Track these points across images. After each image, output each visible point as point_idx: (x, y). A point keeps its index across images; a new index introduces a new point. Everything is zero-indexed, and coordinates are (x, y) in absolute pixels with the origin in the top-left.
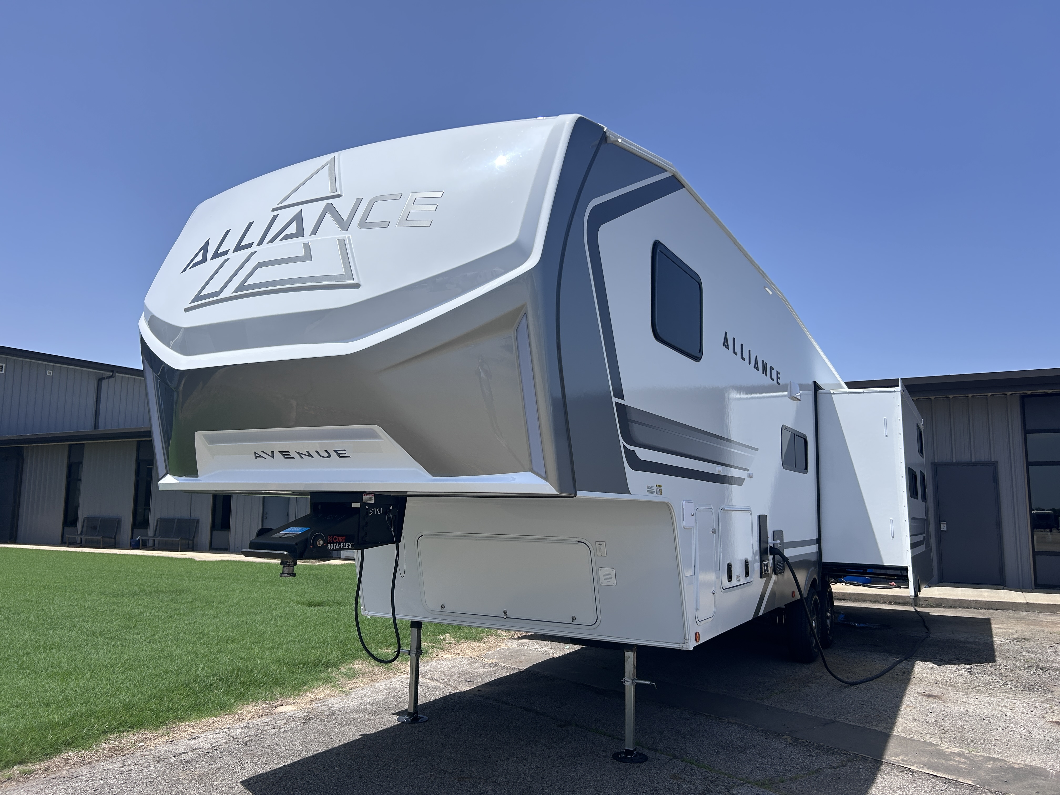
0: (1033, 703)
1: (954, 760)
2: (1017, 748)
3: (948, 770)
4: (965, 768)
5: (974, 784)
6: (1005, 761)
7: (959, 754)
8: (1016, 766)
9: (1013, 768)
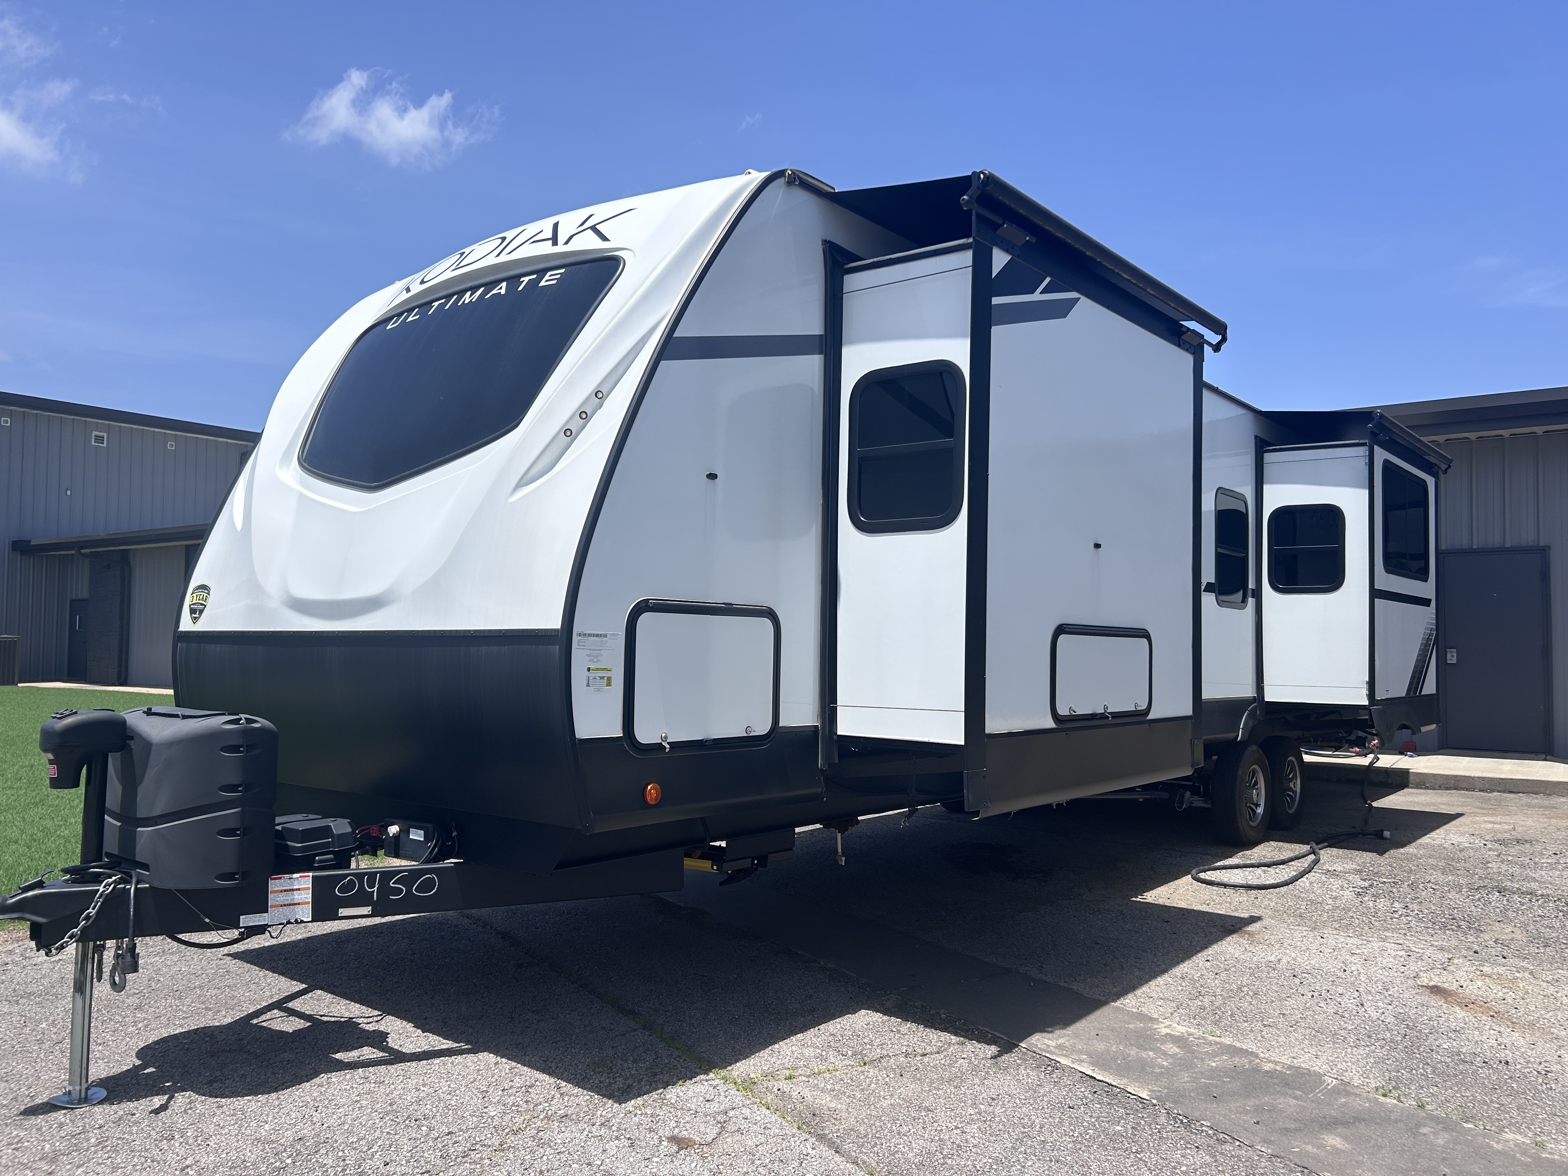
0: (1421, 951)
1: (1155, 1050)
2: (1308, 1031)
3: (1125, 1068)
4: (1162, 1067)
5: (1147, 1098)
6: (1256, 1056)
7: (1178, 1040)
8: (1267, 1067)
9: (1257, 1070)
